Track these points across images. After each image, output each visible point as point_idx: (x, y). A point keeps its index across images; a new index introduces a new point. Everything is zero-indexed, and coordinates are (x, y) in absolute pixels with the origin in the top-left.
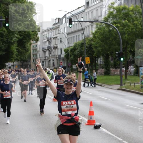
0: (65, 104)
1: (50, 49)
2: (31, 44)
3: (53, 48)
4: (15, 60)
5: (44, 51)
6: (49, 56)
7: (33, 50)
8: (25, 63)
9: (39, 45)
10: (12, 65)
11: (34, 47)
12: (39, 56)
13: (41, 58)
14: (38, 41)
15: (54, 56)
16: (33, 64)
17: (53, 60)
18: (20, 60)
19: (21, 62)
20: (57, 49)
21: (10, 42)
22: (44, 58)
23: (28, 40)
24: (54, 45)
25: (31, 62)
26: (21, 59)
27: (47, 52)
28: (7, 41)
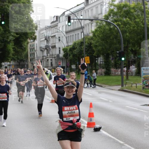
0: (67, 110)
1: (47, 49)
2: (28, 43)
3: (52, 47)
4: (11, 60)
5: (42, 50)
6: (47, 55)
7: (31, 49)
8: (22, 63)
9: (37, 44)
10: (8, 65)
11: (32, 46)
12: (37, 55)
13: (39, 58)
14: (36, 40)
15: (52, 55)
16: (31, 64)
17: (51, 60)
18: (16, 59)
19: (17, 62)
20: (55, 48)
21: (6, 41)
22: (42, 58)
23: (25, 39)
24: (52, 44)
25: (28, 61)
26: (18, 59)
27: (45, 51)
28: (3, 39)
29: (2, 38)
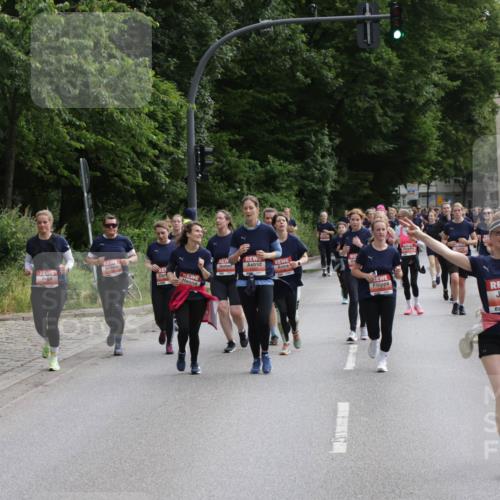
0: (495, 288)
2: (494, 110)
4: (433, 175)
10: (421, 195)
19: (456, 181)
23: (483, 93)
26: (457, 168)
29: (398, 94)
